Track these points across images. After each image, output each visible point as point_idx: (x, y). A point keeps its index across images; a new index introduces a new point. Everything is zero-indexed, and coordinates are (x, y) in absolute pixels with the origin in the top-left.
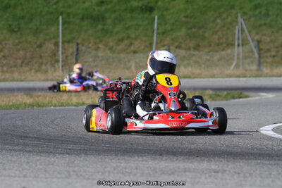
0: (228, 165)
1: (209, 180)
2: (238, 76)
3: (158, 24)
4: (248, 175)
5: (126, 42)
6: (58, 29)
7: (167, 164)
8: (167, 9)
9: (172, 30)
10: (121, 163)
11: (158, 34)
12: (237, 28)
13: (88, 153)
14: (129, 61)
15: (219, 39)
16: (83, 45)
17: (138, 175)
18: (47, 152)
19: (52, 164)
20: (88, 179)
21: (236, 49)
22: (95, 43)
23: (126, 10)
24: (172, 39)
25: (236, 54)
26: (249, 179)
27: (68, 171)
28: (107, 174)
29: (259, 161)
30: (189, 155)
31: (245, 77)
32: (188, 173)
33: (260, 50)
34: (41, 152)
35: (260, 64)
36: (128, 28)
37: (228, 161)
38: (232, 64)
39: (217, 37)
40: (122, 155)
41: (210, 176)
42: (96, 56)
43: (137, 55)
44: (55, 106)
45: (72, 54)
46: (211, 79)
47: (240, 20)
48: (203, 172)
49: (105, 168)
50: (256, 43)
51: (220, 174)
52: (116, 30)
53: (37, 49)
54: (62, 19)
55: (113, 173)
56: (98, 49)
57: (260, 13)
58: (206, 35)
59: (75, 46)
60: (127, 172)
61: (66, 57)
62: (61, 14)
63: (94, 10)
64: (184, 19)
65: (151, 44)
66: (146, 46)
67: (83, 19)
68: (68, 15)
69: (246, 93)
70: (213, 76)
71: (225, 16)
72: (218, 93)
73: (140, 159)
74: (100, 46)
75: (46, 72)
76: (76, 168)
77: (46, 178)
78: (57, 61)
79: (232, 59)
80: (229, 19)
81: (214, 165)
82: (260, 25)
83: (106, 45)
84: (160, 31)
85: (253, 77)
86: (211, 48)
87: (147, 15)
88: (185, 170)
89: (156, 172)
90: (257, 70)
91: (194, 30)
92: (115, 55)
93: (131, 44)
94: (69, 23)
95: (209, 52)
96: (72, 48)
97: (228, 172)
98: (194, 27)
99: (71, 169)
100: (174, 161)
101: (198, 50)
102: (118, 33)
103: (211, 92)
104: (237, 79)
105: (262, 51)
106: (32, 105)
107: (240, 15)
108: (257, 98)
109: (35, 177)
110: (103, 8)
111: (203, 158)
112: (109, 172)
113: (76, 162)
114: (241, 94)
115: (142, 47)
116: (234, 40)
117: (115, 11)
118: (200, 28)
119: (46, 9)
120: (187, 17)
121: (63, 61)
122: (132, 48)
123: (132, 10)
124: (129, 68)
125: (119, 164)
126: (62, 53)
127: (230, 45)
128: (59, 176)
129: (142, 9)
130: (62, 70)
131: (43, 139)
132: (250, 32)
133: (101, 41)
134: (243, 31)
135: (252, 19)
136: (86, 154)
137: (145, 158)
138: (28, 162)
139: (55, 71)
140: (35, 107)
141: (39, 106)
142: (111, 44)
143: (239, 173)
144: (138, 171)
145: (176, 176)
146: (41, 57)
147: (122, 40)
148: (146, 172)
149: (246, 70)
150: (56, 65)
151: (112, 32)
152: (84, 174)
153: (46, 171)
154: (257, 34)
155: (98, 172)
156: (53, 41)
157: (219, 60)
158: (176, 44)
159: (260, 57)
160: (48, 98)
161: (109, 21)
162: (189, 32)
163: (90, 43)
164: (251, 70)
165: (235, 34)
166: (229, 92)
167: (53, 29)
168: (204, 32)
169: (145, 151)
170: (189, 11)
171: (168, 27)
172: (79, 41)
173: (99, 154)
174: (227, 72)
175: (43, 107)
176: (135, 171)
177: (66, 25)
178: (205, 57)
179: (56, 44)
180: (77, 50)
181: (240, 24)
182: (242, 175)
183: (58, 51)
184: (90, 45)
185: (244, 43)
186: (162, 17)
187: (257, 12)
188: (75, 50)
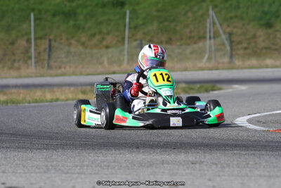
0: (205, 157)
1: (187, 171)
2: (211, 69)
3: (130, 18)
4: (225, 166)
5: (98, 37)
6: (30, 26)
7: (144, 157)
8: (138, 4)
9: (144, 24)
10: (98, 157)
11: (130, 28)
12: (208, 21)
13: (65, 147)
14: (102, 56)
15: (191, 32)
16: (55, 41)
17: (116, 168)
18: (25, 148)
19: (30, 160)
20: (67, 173)
21: (208, 42)
22: (68, 39)
23: (97, 5)
24: (145, 34)
25: (208, 47)
26: (227, 169)
27: (47, 166)
28: (85, 168)
29: (235, 152)
30: (166, 148)
31: (217, 69)
32: (165, 165)
33: (231, 42)
34: (19, 148)
35: (231, 56)
36: (100, 24)
37: (205, 153)
38: (204, 57)
39: (188, 30)
40: (99, 149)
41: (188, 168)
42: (69, 53)
43: (110, 50)
44: (30, 103)
45: (45, 50)
46: (184, 73)
47: (211, 12)
48: (181, 163)
49: (83, 162)
50: (227, 35)
51: (197, 166)
52: (88, 25)
53: (10, 47)
54: (34, 15)
55: (92, 167)
56: (70, 45)
57: (231, 5)
58: (178, 28)
59: (47, 42)
60: (105, 166)
61: (39, 53)
62: (33, 10)
63: (66, 5)
64: (155, 13)
65: (123, 39)
66: (118, 41)
67: (54, 15)
68: (40, 11)
69: (219, 86)
70: (186, 70)
71: (196, 9)
72: (192, 86)
73: (117, 152)
74: (73, 42)
75: (19, 69)
76: (55, 163)
77: (25, 173)
78: (30, 58)
79: (204, 52)
80: (200, 13)
81: (191, 156)
82: (231, 18)
83: (78, 41)
84: (132, 25)
85: (226, 69)
86: (183, 42)
87: (118, 10)
88: (163, 163)
89: (134, 165)
90: (230, 63)
91: (166, 24)
92: (87, 51)
93: (103, 39)
94: (40, 19)
95: (181, 45)
96: (44, 44)
97: (205, 163)
98: (166, 20)
99: (49, 164)
100: (151, 154)
101: (171, 44)
102: (90, 28)
103: (184, 85)
104: (210, 72)
105: (233, 44)
106: (6, 103)
107: (210, 8)
108: (230, 90)
109: (13, 172)
110: (74, 4)
111: (180, 150)
112: (87, 166)
113: (53, 157)
114: (214, 86)
115: (115, 42)
116: (205, 32)
117: (86, 7)
118: (172, 21)
119: (17, 6)
120: (158, 11)
121: (36, 58)
122: (105, 43)
123: (104, 6)
124: (102, 63)
125: (97, 158)
126: (35, 50)
127: (202, 38)
128: (37, 171)
129: (113, 4)
130: (36, 67)
131: (20, 135)
132: (221, 25)
133: (73, 37)
134: (214, 24)
135: (223, 12)
136: (63, 149)
137: (122, 151)
138: (6, 158)
139: (28, 67)
140: (9, 104)
141: (13, 103)
142: (83, 39)
143: (216, 164)
144: (116, 164)
145: (154, 168)
146: (14, 54)
147: (94, 35)
148: (125, 165)
149: (219, 63)
150: (29, 62)
151: (84, 28)
152: (62, 168)
153: (24, 166)
154: (228, 26)
155: (77, 166)
156: (26, 38)
157: (192, 53)
158: (148, 38)
159: (232, 49)
160: (21, 95)
161: (81, 17)
162: (161, 25)
163: (61, 39)
164: (223, 63)
165: (206, 27)
166: (202, 84)
167: (25, 26)
168: (176, 26)
169: (122, 144)
170: (160, 5)
171: (140, 22)
172: (52, 37)
173: (76, 149)
174: (200, 65)
175: (17, 103)
176: (113, 164)
177: (38, 22)
178: (177, 51)
179: (29, 41)
180: (50, 46)
181: (211, 17)
182: (219, 166)
183: (30, 47)
184: (62, 41)
185: (216, 35)
186: (133, 12)
187: (228, 5)
188: (47, 46)
